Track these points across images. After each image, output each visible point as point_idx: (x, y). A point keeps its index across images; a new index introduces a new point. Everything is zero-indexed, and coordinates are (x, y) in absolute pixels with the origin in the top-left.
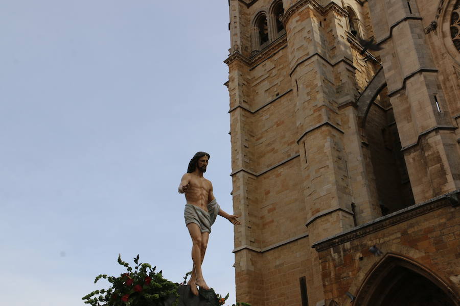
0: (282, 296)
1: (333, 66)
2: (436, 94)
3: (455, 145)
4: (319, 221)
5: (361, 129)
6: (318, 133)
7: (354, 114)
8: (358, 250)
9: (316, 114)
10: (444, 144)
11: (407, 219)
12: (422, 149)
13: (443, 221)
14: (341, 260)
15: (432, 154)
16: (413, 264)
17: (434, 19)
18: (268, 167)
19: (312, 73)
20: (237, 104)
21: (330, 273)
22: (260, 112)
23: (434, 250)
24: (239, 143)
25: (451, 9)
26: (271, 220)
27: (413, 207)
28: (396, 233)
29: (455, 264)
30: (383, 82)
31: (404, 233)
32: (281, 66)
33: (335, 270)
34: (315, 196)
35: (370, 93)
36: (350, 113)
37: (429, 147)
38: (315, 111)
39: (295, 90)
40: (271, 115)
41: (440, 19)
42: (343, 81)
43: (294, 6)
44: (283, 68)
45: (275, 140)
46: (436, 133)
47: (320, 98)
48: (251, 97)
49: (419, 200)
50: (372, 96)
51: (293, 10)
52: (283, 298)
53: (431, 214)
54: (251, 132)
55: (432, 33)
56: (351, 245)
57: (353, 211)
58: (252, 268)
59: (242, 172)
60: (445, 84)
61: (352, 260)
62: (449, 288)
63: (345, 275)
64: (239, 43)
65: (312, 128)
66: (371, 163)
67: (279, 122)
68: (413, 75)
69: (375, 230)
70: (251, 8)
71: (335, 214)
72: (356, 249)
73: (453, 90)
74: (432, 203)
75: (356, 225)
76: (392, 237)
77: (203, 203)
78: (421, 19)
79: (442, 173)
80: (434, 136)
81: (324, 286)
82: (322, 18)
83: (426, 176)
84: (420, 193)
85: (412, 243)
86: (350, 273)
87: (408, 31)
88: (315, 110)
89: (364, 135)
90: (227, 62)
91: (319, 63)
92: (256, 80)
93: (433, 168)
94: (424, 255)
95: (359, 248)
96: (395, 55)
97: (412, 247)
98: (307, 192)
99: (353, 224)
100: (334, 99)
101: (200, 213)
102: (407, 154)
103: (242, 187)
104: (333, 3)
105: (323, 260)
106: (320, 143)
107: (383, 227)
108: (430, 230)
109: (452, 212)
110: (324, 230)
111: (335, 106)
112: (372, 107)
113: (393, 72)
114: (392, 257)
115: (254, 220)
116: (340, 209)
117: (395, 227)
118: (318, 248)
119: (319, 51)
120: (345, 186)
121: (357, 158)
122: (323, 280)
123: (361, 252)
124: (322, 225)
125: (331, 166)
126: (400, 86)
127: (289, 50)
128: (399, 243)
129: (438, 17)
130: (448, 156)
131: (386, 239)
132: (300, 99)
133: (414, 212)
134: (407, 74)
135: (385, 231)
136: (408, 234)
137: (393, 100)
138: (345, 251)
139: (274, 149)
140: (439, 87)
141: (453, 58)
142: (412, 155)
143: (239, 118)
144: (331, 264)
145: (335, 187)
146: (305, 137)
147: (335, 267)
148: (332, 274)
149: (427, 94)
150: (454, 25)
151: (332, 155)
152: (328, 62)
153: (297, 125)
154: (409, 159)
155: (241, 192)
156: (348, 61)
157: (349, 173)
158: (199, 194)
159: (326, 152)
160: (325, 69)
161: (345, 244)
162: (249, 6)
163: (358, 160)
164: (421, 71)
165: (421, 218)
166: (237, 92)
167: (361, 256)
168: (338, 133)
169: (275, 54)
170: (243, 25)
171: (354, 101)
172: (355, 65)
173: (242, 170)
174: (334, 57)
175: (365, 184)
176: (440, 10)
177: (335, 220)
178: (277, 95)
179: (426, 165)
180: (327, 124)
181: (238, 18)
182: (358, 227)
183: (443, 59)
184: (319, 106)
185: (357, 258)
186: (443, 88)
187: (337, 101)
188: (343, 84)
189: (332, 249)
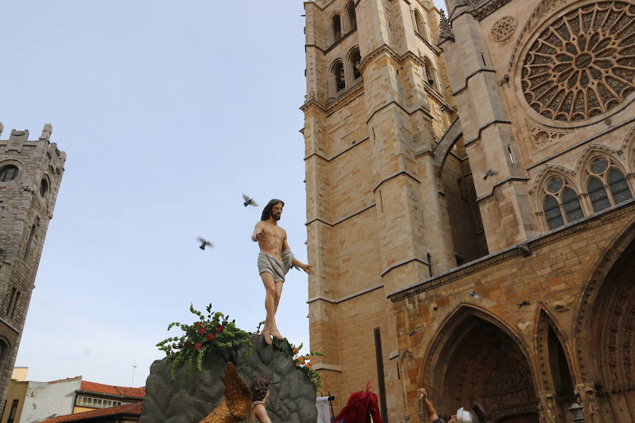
0: (356, 347)
1: (410, 115)
2: (510, 145)
3: (526, 196)
4: (394, 271)
5: (437, 178)
6: (394, 182)
7: (431, 163)
8: (433, 300)
9: (393, 163)
10: (517, 195)
11: (481, 269)
12: (497, 200)
13: (514, 270)
14: (416, 310)
15: (505, 205)
16: (485, 314)
17: (506, 73)
18: (343, 216)
19: (389, 121)
20: (313, 152)
21: (405, 324)
22: (336, 159)
23: (505, 299)
24: (314, 192)
25: (521, 64)
26: (345, 270)
27: (487, 257)
28: (470, 283)
29: (523, 311)
30: (459, 132)
31: (478, 283)
32: (358, 114)
33: (410, 320)
34: (391, 246)
35: (446, 143)
36: (427, 163)
37: (504, 197)
38: (391, 161)
39: (372, 138)
40: (347, 163)
41: (512, 72)
42: (420, 130)
43: (371, 54)
44: (359, 116)
45: (351, 189)
46: (510, 183)
47: (397, 147)
48: (327, 145)
49: (493, 250)
51: (370, 58)
52: (357, 348)
53: (503, 264)
54: (327, 180)
55: (505, 85)
56: (426, 295)
57: (429, 261)
58: (326, 319)
59: (317, 222)
60: (517, 136)
61: (427, 311)
62: (516, 335)
63: (419, 325)
64: (315, 90)
65: (389, 177)
66: (447, 213)
67: (355, 171)
68: (488, 126)
69: (450, 280)
70: (327, 54)
71: (410, 265)
72: (430, 299)
73: (525, 142)
74: (505, 253)
75: (431, 276)
76: (467, 287)
77: (277, 251)
78: (494, 71)
79: (515, 223)
80: (508, 186)
81: (398, 336)
82: (399, 66)
83: (500, 226)
84: (495, 244)
85: (485, 293)
86: (424, 324)
87: (483, 82)
88: (392, 158)
89: (440, 184)
90: (303, 108)
91: (396, 111)
92: (332, 127)
93: (507, 219)
94: (495, 303)
95: (434, 298)
96: (470, 106)
97: (485, 297)
98: (383, 242)
99: (428, 275)
100: (411, 148)
101: (274, 263)
102: (481, 205)
103: (316, 237)
104: (409, 52)
105: (398, 311)
106: (397, 192)
107: (457, 278)
108: (502, 280)
109: (522, 262)
110: (401, 280)
111: (412, 156)
112: (449, 157)
113: (468, 122)
114: (465, 306)
115: (328, 270)
116: (416, 260)
117: (470, 277)
118: (394, 298)
119: (396, 99)
120: (421, 235)
121: (433, 208)
122: (398, 330)
123: (436, 302)
124: (397, 276)
125: (408, 215)
126: (476, 136)
127: (366, 97)
129: (510, 70)
130: (520, 206)
131: (461, 289)
132: (376, 147)
133: (487, 262)
134: (483, 125)
135: (460, 281)
136: (481, 284)
137: (469, 150)
138: (419, 301)
139: (349, 198)
140: (512, 139)
141: (525, 111)
142: (487, 205)
143: (314, 166)
144: (406, 314)
145: (411, 237)
146: (381, 186)
147: (410, 317)
148: (407, 325)
149: (501, 145)
150: (525, 79)
151: (409, 205)
152: (406, 111)
153: (374, 173)
154: (485, 209)
155: (316, 242)
156: (424, 110)
157: (426, 224)
158: (272, 243)
160: (401, 117)
161: (421, 294)
162: (325, 53)
163: (434, 210)
164: (496, 122)
165: (495, 268)
166: (312, 139)
167: (436, 306)
168: (415, 182)
169: (351, 101)
170: (319, 72)
171: (431, 150)
172: (431, 114)
173: (317, 219)
174: (411, 105)
175: (441, 234)
176: (511, 64)
177: (411, 270)
178: (354, 143)
179: (500, 215)
180: (404, 173)
181: (314, 64)
182: (433, 278)
183: (515, 111)
184: (396, 155)
185: (432, 308)
186: (516, 139)
187: (414, 150)
188: (420, 133)
189: (407, 300)
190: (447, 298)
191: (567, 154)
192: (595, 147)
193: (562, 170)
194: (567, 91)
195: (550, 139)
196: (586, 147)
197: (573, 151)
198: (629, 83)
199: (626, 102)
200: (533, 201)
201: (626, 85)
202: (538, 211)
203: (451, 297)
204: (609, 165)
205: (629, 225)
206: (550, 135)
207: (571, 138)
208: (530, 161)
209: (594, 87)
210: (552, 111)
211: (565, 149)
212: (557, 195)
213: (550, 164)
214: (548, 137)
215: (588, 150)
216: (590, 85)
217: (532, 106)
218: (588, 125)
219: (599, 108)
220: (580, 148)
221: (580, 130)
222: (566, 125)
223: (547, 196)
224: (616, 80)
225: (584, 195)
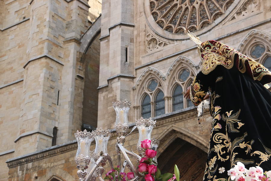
1: (68, 2)
2: (128, 46)
4: (22, 140)
5: (79, 63)
6: (38, 63)
8: (36, 170)
9: (40, 46)
10: (121, 90)
14: (23, 177)
15: (112, 97)
18: (5, 83)
19: (44, 8)
22: (8, 31)
28: (62, 159)
31: (67, 161)
34: (25, 118)
36: (72, 48)
37: (112, 90)
38: (39, 44)
39: (31, 20)
40: (16, 36)
42: (73, 18)
45: (15, 60)
46: (119, 79)
47: (46, 32)
48: (3, 15)
50: (93, 36)
56: (33, 165)
57: (53, 134)
60: (136, 39)
61: (30, 178)
65: (34, 59)
66: (82, 93)
67: (20, 44)
68: (115, 27)
69: (50, 156)
71: (34, 136)
72: (34, 168)
73: (140, 45)
76: (59, 163)
80: (117, 82)
85: (70, 170)
88: (40, 42)
89: (81, 68)
93: (110, 108)
95: (37, 169)
97: (69, 173)
98: (21, 113)
99: (50, 144)
100: (61, 34)
102: (101, 92)
105: (11, 175)
106: (38, 73)
107: (55, 154)
110: (24, 148)
111: (61, 41)
113: (107, 19)
114: (55, 179)
116: (38, 133)
117: (62, 155)
118: (10, 165)
120: (52, 112)
121: (68, 88)
123: (38, 173)
124: (23, 144)
125: (41, 94)
128: (62, 168)
131: (56, 164)
134: (112, 25)
135: (56, 157)
136: (69, 162)
137: (103, 43)
138: (27, 170)
139: (12, 68)
140: (132, 41)
141: (146, 18)
142: (104, 94)
144: (16, 179)
145: (40, 113)
146: (29, 64)
149: (120, 45)
151: (44, 85)
153: (27, 52)
157: (59, 102)
159: (40, 82)
161: (29, 164)
163: (68, 91)
164: (121, 24)
167: (37, 175)
168: (57, 64)
171: (79, 37)
175: (70, 112)
177: (33, 141)
178: (24, 18)
179: (108, 104)
180: (46, 57)
183: (140, 16)
184: (43, 39)
185: (33, 177)
186: (135, 42)
187: (64, 35)
188: (72, 21)
189: (19, 167)
190: (45, 170)
191: (165, 61)
192: (183, 60)
193: (158, 74)
194: (179, 6)
195: (157, 46)
196: (177, 58)
197: (169, 60)
198: (220, 8)
199: (213, 25)
200: (134, 96)
201: (218, 9)
202: (135, 105)
203: (47, 169)
204: (190, 77)
205: (167, 132)
206: (158, 43)
207: (171, 49)
208: (140, 62)
209: (197, 6)
210: (164, 21)
211: (164, 56)
212: (151, 94)
213: (151, 67)
214: (156, 43)
215: (178, 61)
216: (195, 4)
217: (153, 14)
218: (183, 40)
219: (195, 26)
220: (173, 58)
221: (178, 42)
222: (171, 36)
223: (146, 94)
224: (213, 3)
225: (168, 98)
